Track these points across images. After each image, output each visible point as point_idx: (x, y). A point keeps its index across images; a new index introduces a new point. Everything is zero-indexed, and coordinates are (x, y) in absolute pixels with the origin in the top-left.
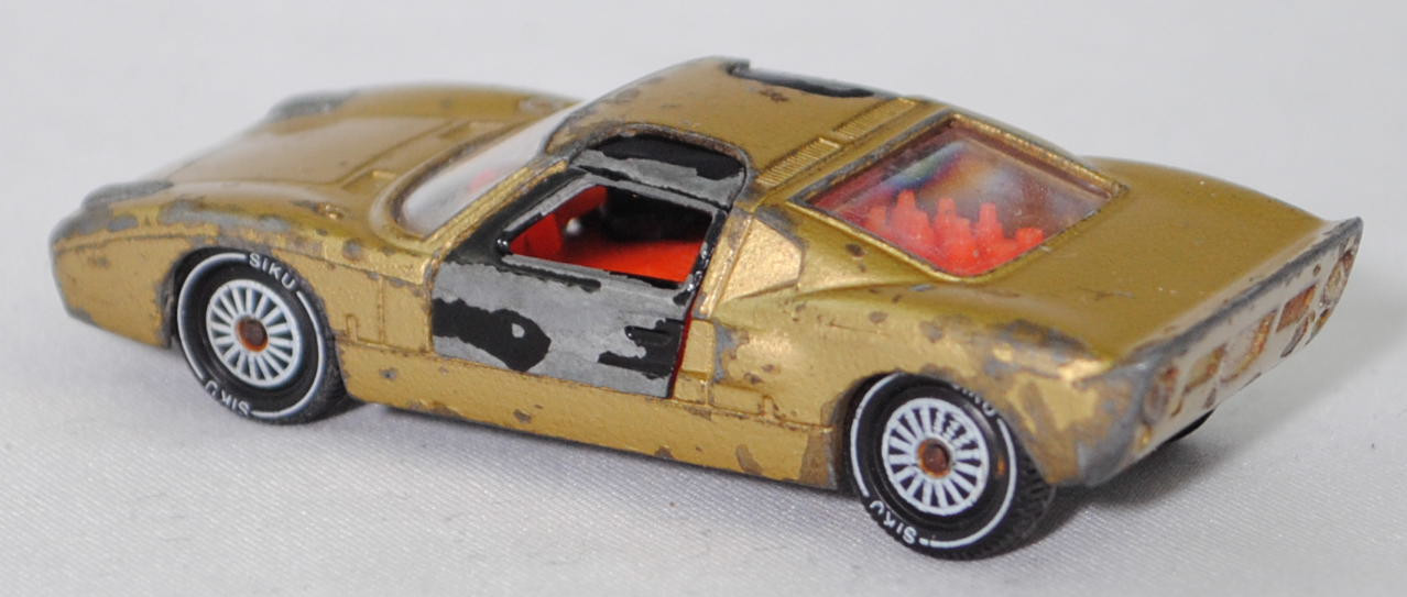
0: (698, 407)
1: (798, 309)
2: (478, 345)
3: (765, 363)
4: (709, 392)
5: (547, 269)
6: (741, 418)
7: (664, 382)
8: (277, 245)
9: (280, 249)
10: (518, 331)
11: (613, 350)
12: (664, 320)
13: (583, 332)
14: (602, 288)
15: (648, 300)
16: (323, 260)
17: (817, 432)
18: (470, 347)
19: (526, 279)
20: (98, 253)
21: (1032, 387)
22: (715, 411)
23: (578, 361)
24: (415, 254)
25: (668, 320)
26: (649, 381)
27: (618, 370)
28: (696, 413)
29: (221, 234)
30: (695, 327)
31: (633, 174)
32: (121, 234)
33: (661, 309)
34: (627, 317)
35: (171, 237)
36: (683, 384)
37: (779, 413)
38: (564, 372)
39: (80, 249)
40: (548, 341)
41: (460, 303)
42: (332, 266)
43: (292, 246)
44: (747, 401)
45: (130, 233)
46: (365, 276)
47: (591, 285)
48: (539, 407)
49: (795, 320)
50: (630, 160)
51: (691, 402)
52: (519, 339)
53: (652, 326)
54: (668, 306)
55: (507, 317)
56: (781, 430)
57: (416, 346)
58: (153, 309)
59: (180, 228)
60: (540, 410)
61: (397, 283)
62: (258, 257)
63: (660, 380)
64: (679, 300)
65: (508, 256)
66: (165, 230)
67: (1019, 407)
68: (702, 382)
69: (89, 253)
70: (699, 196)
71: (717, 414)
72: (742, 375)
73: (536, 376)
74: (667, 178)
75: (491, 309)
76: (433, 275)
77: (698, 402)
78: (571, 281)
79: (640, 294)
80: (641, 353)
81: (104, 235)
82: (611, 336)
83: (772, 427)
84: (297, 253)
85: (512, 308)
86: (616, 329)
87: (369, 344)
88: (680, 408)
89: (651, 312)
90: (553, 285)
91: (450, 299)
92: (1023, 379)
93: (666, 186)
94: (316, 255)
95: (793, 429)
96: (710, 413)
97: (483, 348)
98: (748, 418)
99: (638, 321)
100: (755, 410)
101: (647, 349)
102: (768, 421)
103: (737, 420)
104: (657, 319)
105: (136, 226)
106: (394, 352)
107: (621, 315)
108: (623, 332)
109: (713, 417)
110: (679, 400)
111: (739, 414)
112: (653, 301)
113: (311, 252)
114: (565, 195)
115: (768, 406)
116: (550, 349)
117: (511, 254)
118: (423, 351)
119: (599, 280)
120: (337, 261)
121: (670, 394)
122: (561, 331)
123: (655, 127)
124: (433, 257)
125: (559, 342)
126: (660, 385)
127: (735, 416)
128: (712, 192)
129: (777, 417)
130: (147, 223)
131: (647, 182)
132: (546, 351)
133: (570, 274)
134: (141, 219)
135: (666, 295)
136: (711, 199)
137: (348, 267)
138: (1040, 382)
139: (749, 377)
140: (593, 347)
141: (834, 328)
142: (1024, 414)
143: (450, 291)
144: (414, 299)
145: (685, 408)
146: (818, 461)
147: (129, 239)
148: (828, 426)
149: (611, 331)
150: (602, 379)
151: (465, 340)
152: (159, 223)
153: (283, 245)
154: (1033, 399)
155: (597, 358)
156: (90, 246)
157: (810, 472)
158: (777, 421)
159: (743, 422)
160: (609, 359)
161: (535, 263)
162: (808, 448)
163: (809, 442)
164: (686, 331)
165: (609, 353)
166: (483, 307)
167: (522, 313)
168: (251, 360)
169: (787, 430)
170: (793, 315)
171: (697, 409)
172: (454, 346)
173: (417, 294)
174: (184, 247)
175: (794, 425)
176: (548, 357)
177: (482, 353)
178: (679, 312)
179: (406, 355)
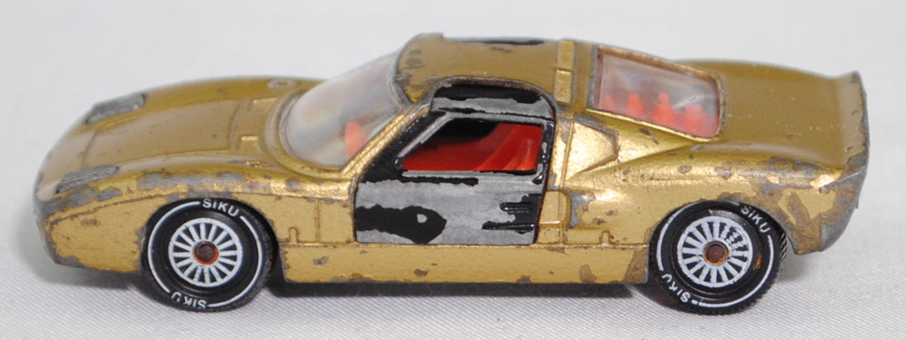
0: (554, 246)
1: (625, 173)
2: (391, 232)
3: (607, 211)
4: (564, 235)
5: (437, 176)
6: (586, 248)
7: (531, 234)
8: (236, 190)
9: (238, 193)
10: (422, 219)
11: (492, 220)
12: (527, 195)
13: (471, 211)
14: (479, 182)
15: (514, 185)
16: (272, 195)
17: (640, 247)
18: (385, 234)
19: (423, 184)
20: (90, 217)
21: (794, 196)
22: (567, 246)
23: (468, 232)
24: (339, 181)
25: (530, 195)
26: (520, 235)
27: (497, 232)
28: (553, 250)
29: (191, 190)
30: (549, 195)
31: (477, 108)
32: (110, 202)
33: (525, 189)
34: (501, 198)
35: (151, 197)
36: (545, 233)
37: (613, 241)
38: (456, 239)
39: (73, 217)
40: (445, 221)
41: (378, 207)
42: (279, 198)
43: (247, 190)
44: (593, 236)
45: (116, 200)
46: (305, 200)
47: (472, 182)
48: (435, 264)
49: (624, 180)
50: (468, 100)
51: (550, 243)
52: (422, 224)
53: (519, 200)
54: (529, 186)
55: (413, 211)
56: (615, 251)
57: (343, 240)
58: (135, 247)
59: (157, 191)
60: (435, 267)
61: (329, 201)
62: (210, 200)
63: (529, 233)
64: (537, 182)
65: (405, 172)
66: (145, 194)
67: (785, 209)
68: (558, 229)
69: (82, 218)
70: (530, 115)
71: (569, 248)
72: (591, 220)
73: (435, 245)
74: (502, 107)
75: (401, 207)
76: (355, 193)
77: (556, 243)
78: (455, 181)
79: (508, 181)
80: (512, 218)
81: (95, 204)
82: (490, 211)
83: (609, 250)
84: (252, 194)
85: (418, 204)
86: (493, 206)
87: (307, 244)
88: (542, 249)
89: (519, 192)
90: (443, 185)
91: (369, 206)
92: (788, 192)
93: (504, 112)
94: (267, 192)
95: (623, 249)
96: (563, 248)
97: (395, 233)
98: (590, 247)
99: (509, 199)
100: (598, 241)
101: (516, 215)
102: (606, 247)
103: (583, 250)
104: (522, 195)
105: (121, 195)
106: (325, 246)
107: (497, 197)
108: (498, 208)
109: (565, 250)
110: (541, 243)
111: (584, 246)
112: (518, 185)
113: (262, 192)
114: (434, 128)
115: (606, 236)
116: (446, 226)
117: (407, 171)
118: (349, 242)
119: (477, 177)
120: (283, 194)
121: (535, 240)
122: (454, 214)
123: (462, 78)
124: (351, 180)
125: (453, 220)
126: (529, 236)
127: (581, 247)
128: (536, 111)
129: (611, 243)
130: (130, 191)
131: (490, 111)
132: (443, 228)
133: (454, 176)
134: (124, 190)
135: (527, 180)
136: (538, 115)
137: (292, 197)
138: (798, 192)
139: (596, 221)
140: (478, 220)
141: (653, 181)
142: (789, 214)
143: (369, 201)
144: (343, 209)
145: (546, 248)
146: (639, 266)
147: (116, 204)
148: (646, 244)
149: (490, 208)
150: (485, 239)
151: (381, 230)
152: (139, 190)
153: (240, 190)
154: (795, 203)
155: (481, 226)
156: (83, 214)
157: (631, 274)
158: (611, 246)
159: (587, 250)
160: (489, 226)
161: (429, 174)
162: (633, 260)
163: (634, 255)
164: (543, 199)
165: (489, 222)
166: (395, 207)
167: (424, 206)
168: (206, 270)
169: (619, 250)
170: (623, 178)
171: (551, 248)
172: (374, 235)
173: (345, 206)
174: (162, 202)
175: (624, 247)
176: (444, 232)
177: (395, 237)
178: (538, 189)
179: (335, 247)
